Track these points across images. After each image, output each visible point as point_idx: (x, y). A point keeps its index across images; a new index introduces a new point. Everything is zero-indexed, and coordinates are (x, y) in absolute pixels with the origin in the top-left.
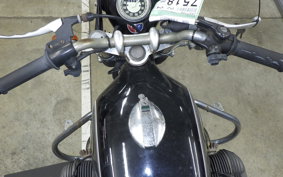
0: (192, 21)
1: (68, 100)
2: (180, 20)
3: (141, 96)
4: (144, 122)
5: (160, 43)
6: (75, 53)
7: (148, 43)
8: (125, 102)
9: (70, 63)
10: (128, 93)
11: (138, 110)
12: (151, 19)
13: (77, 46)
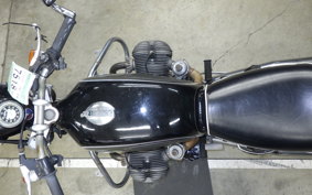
0: (33, 76)
1: (78, 181)
2: (31, 84)
3: (82, 116)
4: (99, 115)
5: (44, 98)
6: (46, 158)
7: (44, 106)
8: (84, 127)
9: (53, 162)
10: (79, 124)
11: (91, 119)
12: (26, 103)
13: (42, 156)
